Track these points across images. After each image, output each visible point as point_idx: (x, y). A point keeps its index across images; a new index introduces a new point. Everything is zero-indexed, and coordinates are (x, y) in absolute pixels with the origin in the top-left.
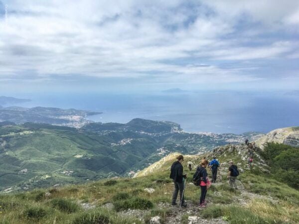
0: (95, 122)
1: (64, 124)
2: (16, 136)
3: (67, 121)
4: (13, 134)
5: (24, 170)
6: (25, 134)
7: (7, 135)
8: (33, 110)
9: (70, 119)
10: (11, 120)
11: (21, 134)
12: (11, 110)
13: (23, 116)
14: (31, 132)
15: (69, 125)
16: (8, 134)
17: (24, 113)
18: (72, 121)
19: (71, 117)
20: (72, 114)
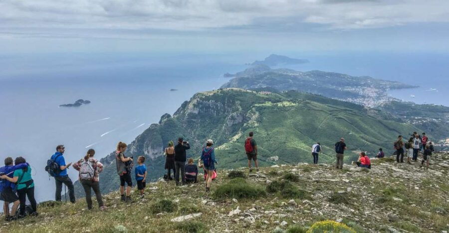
0: (403, 100)
1: (350, 100)
2: (272, 108)
3: (356, 95)
4: (269, 104)
5: (274, 157)
6: (284, 106)
7: (261, 105)
8: (308, 75)
9: (361, 93)
10: (276, 87)
11: (280, 104)
12: (280, 73)
13: (292, 83)
14: (293, 104)
15: (357, 101)
16: (263, 103)
17: (295, 78)
18: (364, 97)
19: (363, 90)
20: (364, 85)
